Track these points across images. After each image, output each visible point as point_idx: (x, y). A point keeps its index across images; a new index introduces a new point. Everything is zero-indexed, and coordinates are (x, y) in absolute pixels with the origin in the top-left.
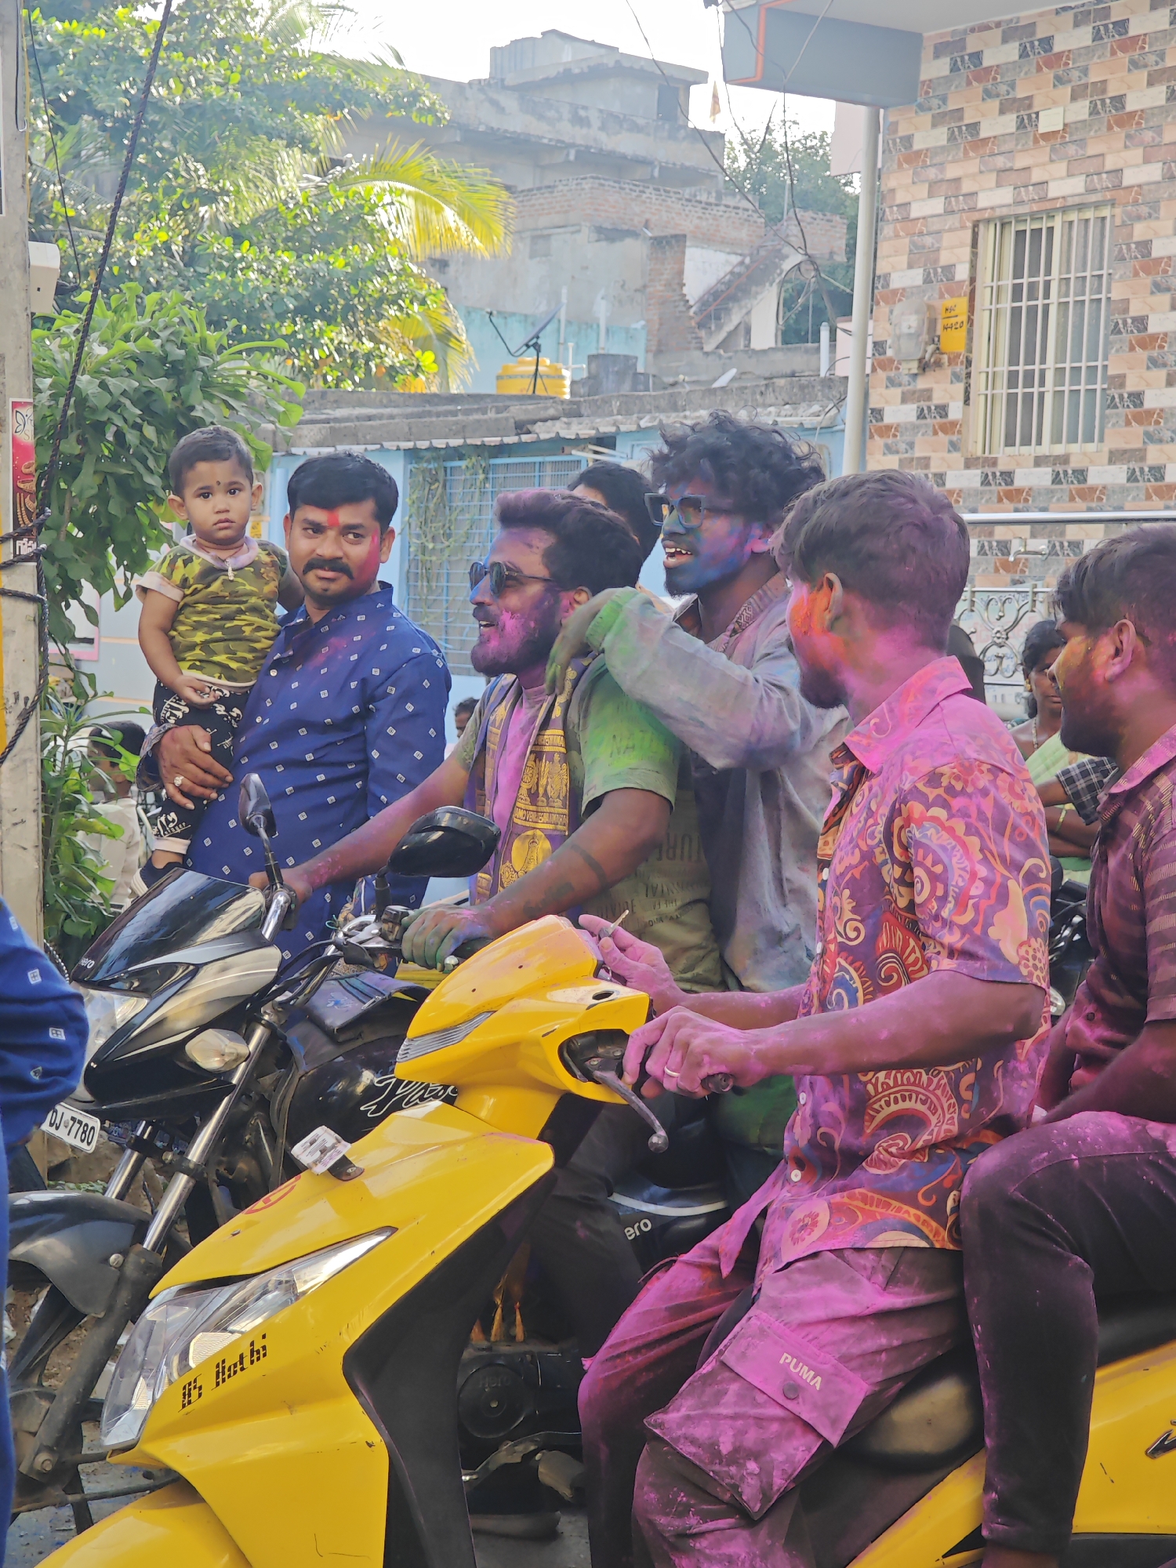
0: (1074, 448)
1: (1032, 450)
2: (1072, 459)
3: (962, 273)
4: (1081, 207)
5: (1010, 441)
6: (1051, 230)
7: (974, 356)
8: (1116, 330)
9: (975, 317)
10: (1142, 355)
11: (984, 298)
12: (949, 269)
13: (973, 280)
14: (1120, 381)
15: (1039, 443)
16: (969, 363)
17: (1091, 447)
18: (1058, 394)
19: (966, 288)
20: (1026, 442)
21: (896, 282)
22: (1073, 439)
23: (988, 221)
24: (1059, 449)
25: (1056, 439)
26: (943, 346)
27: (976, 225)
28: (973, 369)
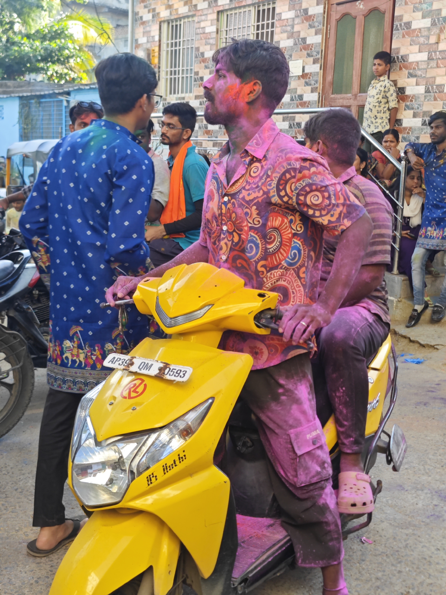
0: (187, 95)
1: (176, 96)
2: (186, 98)
3: (157, 38)
4: (188, 17)
5: (171, 93)
6: (180, 25)
7: (161, 65)
8: (196, 57)
9: (161, 53)
10: (203, 65)
11: (164, 47)
12: (153, 37)
13: (160, 41)
14: (197, 73)
15: (178, 93)
16: (159, 67)
17: (191, 95)
18: (183, 78)
19: (158, 44)
20: (175, 93)
21: (140, 42)
22: (186, 92)
23: (164, 21)
24: (183, 95)
25: (182, 92)
26: (152, 62)
27: (160, 23)
28: (161, 70)
